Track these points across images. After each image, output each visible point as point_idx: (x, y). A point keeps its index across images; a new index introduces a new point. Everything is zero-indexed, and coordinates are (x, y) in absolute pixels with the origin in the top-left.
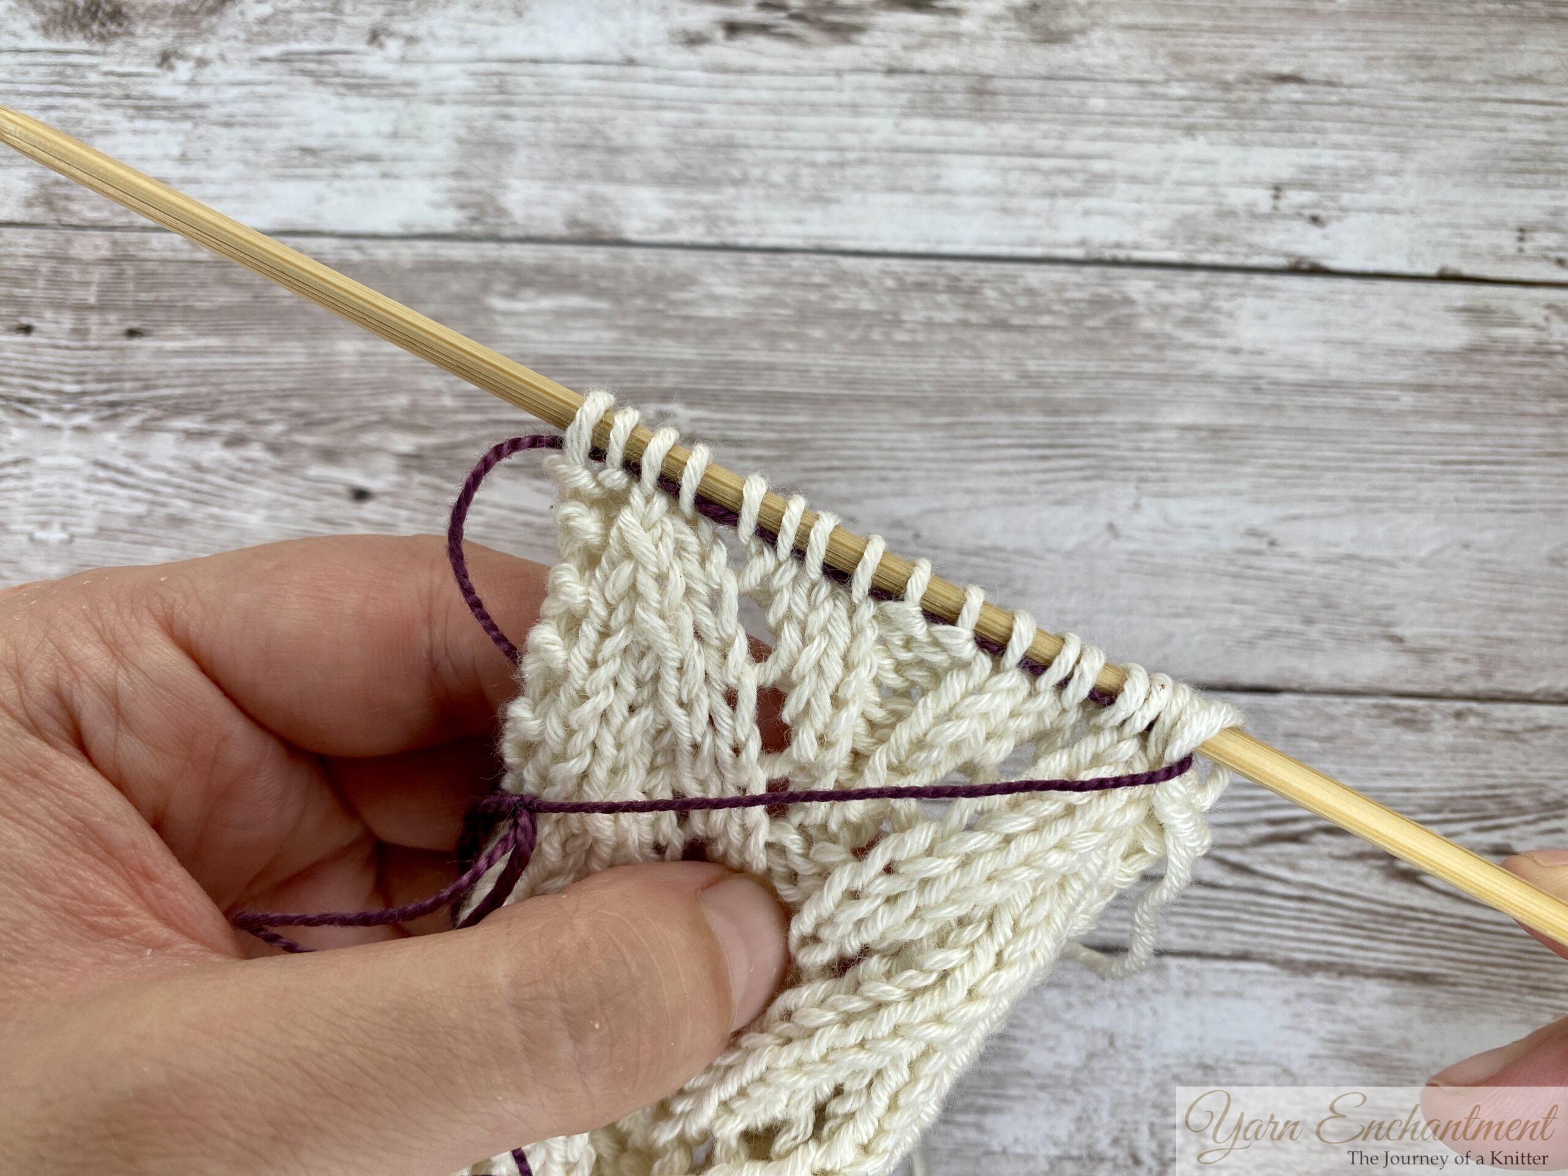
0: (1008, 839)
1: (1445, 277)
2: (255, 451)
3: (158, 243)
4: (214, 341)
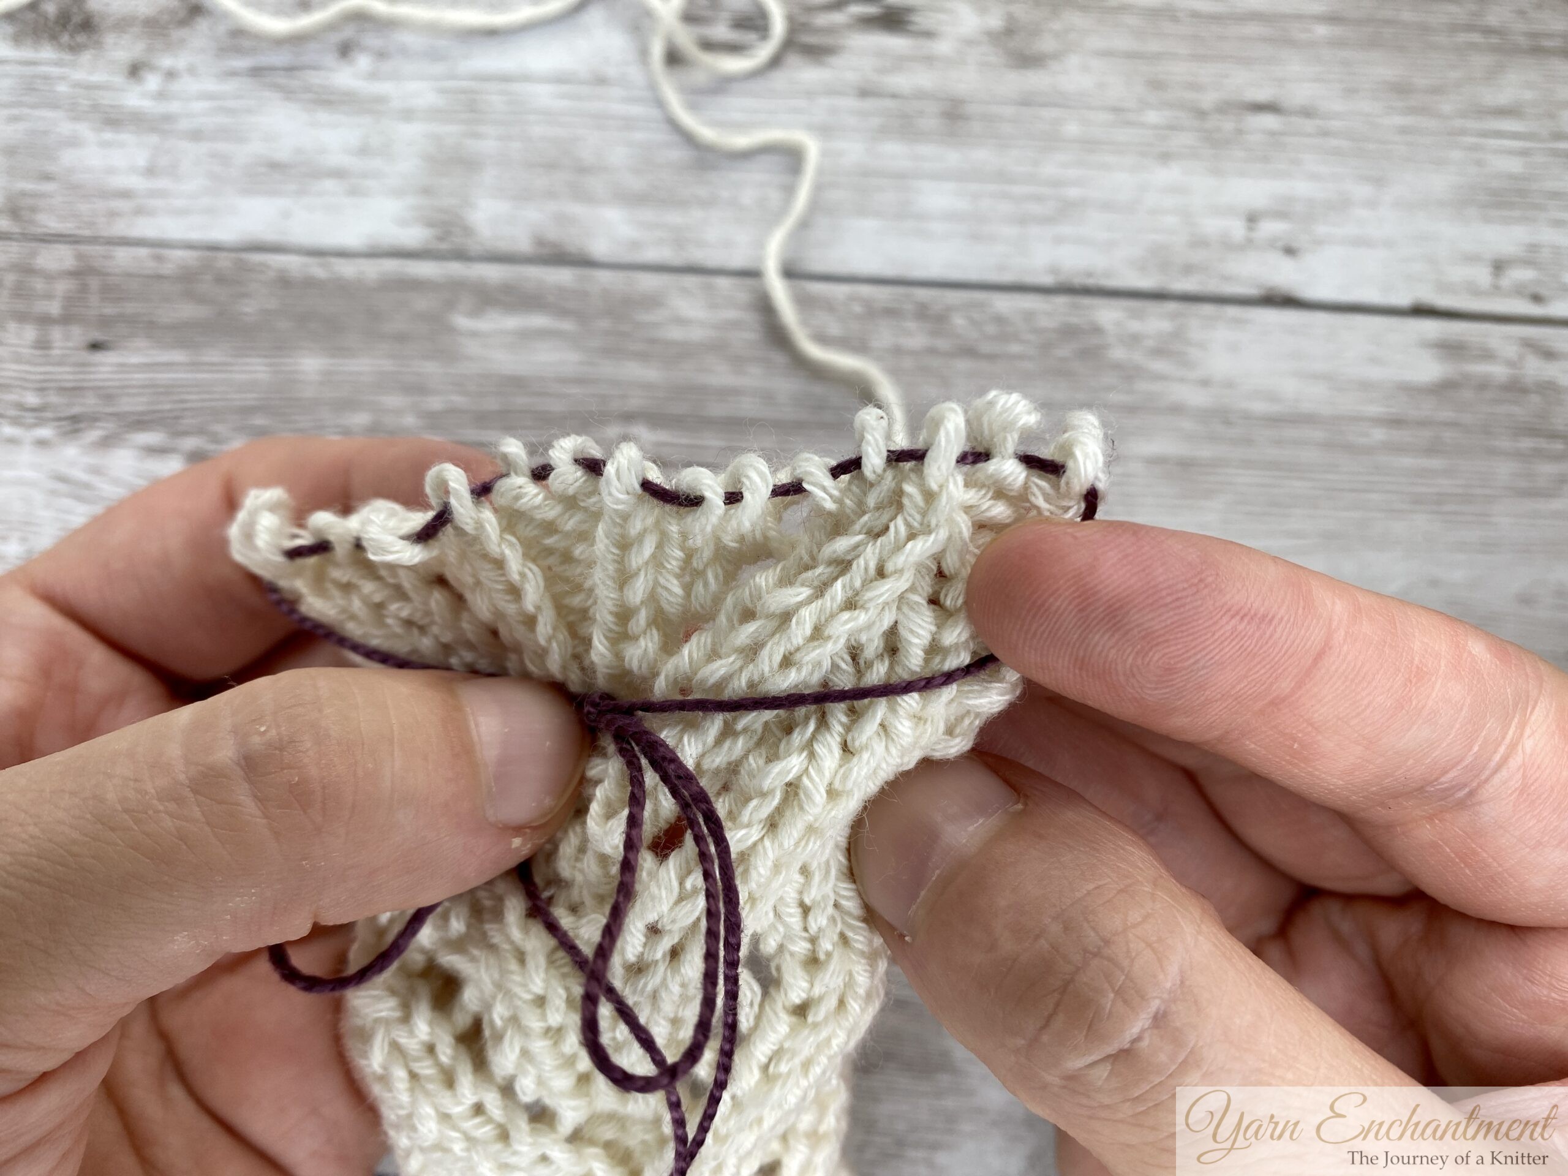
3: (123, 257)
4: (178, 356)
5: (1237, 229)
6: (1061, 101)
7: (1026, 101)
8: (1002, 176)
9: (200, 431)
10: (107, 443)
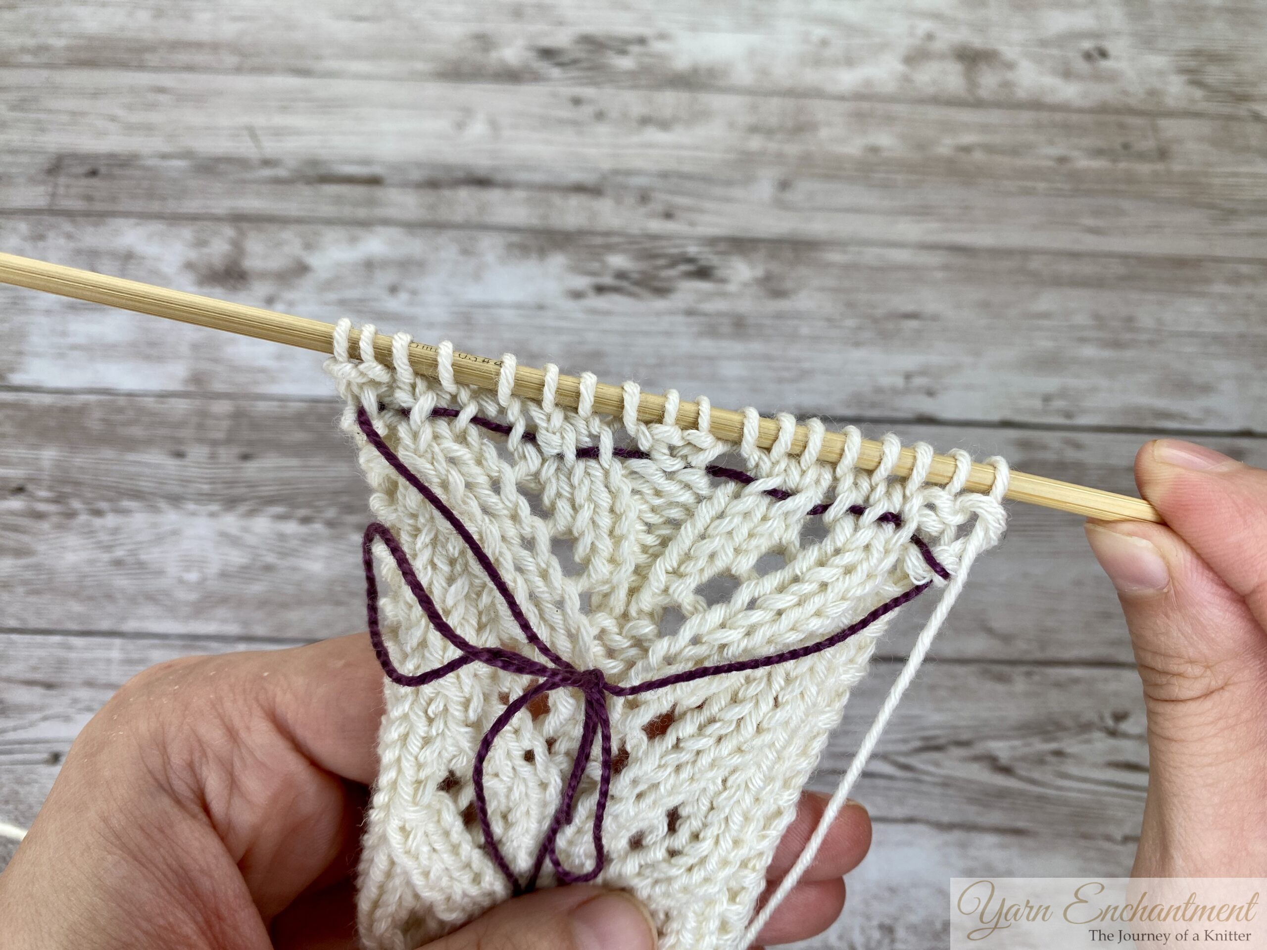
0: (780, 613)
1: (1006, 424)
2: (318, 527)
3: (262, 406)
4: (294, 462)
5: (900, 382)
6: (798, 315)
7: (780, 316)
8: (767, 358)
9: (308, 505)
10: (252, 513)
